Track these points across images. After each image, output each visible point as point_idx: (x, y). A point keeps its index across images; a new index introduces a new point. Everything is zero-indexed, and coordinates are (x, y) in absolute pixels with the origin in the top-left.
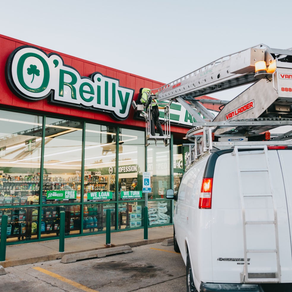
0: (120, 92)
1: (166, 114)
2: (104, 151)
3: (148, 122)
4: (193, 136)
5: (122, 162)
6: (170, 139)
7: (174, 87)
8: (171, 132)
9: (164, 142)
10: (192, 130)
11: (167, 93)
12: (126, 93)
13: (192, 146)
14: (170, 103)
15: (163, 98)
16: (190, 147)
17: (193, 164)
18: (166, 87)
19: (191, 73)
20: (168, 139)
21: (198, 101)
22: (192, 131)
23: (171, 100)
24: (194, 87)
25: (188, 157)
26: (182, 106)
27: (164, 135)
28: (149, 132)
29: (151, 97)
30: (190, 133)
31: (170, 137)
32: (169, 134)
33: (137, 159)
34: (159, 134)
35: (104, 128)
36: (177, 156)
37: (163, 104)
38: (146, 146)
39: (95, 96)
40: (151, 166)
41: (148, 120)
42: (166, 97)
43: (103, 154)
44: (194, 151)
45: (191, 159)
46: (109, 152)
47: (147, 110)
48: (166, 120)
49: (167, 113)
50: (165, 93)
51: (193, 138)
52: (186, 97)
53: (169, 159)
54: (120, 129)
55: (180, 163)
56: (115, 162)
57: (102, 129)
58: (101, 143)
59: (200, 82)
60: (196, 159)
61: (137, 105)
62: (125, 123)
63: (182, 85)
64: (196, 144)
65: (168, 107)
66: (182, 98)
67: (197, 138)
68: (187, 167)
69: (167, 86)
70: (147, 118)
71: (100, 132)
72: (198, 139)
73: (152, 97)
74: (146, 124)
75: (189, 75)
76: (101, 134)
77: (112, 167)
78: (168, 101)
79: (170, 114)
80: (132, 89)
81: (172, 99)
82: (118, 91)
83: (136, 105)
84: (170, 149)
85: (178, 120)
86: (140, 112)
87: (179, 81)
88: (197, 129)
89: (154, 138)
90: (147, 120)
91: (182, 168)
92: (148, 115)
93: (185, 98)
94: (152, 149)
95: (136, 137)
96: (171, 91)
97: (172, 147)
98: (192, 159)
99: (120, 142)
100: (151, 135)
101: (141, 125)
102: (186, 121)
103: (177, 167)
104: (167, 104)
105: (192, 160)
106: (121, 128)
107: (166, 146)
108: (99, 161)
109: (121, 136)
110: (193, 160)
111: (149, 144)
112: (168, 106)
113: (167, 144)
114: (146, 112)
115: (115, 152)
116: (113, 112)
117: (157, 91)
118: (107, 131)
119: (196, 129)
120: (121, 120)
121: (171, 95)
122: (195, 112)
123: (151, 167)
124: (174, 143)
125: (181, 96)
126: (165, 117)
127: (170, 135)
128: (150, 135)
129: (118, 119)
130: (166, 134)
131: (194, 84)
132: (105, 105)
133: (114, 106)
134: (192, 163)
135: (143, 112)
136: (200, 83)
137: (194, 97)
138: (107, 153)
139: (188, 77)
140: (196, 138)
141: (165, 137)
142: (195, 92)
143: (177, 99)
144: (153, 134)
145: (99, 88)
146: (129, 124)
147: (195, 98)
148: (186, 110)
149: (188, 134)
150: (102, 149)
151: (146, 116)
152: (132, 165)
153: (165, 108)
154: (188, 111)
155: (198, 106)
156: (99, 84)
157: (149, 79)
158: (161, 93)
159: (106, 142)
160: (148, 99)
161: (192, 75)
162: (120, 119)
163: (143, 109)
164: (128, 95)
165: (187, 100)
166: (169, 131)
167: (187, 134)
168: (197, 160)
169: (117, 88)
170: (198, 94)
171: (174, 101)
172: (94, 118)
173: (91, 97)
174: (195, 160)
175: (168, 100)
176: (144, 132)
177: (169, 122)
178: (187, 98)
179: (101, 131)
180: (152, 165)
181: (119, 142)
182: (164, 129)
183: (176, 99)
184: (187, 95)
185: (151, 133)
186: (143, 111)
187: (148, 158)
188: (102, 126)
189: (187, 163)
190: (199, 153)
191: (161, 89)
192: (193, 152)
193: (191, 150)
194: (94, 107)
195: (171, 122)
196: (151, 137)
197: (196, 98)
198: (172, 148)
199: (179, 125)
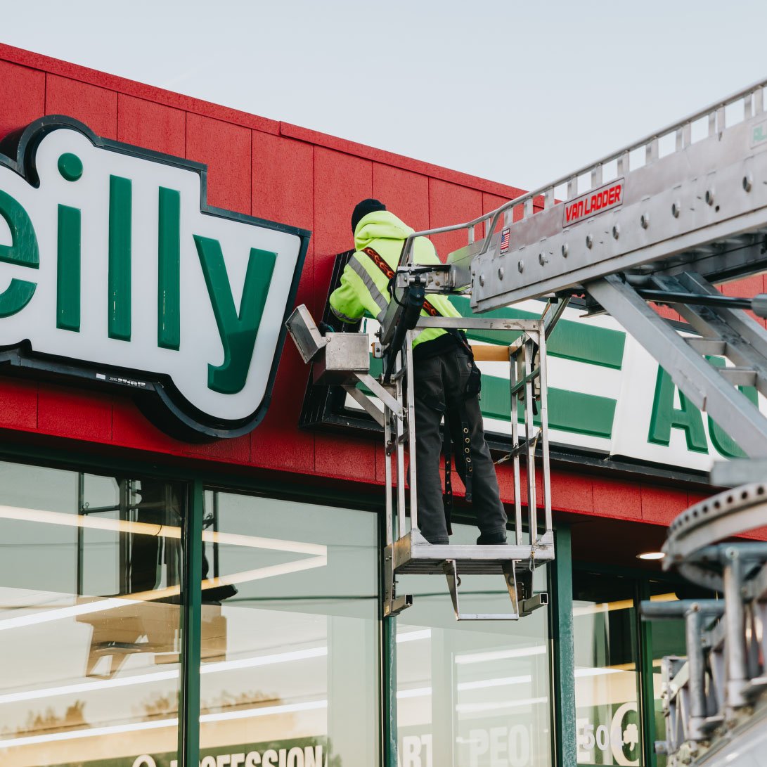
0: (209, 252)
1: (519, 392)
2: (99, 645)
3: (401, 449)
4: (712, 552)
5: (220, 723)
6: (552, 566)
7: (576, 212)
8: (554, 512)
9: (510, 584)
10: (705, 509)
11: (527, 255)
12: (254, 252)
13: (703, 615)
14: (548, 319)
15: (500, 287)
16: (691, 621)
17: (717, 740)
18: (518, 216)
19: (690, 120)
20: (539, 562)
21: (744, 304)
22: (702, 517)
23: (554, 300)
24: (712, 216)
25: (681, 695)
26: (628, 339)
27: (509, 535)
28: (408, 514)
29: (418, 280)
30: (689, 531)
31: (552, 549)
32: (542, 531)
33: (324, 704)
34: (475, 532)
35: (103, 489)
36: (596, 678)
37: (500, 325)
38: (387, 611)
39: (45, 278)
40: (418, 750)
41: (400, 432)
42: (521, 280)
43: (95, 671)
44: (720, 650)
45: (697, 710)
46: (134, 659)
47: (391, 368)
48: (520, 431)
49: (529, 387)
50: (513, 257)
51: (716, 566)
52: (657, 280)
53: (545, 700)
54: (208, 495)
55: (624, 727)
56: (175, 722)
57: (91, 501)
58: (79, 592)
59: (751, 180)
60: (737, 708)
61: (323, 334)
62: (243, 456)
63: (631, 201)
64: (731, 604)
65: (536, 348)
66: (633, 284)
67: (743, 560)
68: (671, 759)
69: (530, 204)
70: (392, 424)
71: (74, 520)
72: (749, 568)
73: (423, 279)
74: (388, 460)
75: (673, 135)
76: (80, 531)
77: (153, 756)
78: (537, 307)
79: (550, 390)
80: (291, 230)
81: (564, 295)
82: (199, 241)
83: (315, 334)
84: (555, 631)
85: (608, 436)
86: (347, 379)
87: (610, 174)
88: (738, 501)
89: (442, 561)
90: (393, 437)
91: (637, 763)
92: (400, 399)
93: (650, 284)
94: (425, 633)
95: (322, 550)
96: (556, 241)
97: (568, 616)
98: (709, 705)
99: (209, 583)
100: (424, 540)
101: (352, 468)
102: (657, 437)
103: (598, 754)
104: (529, 325)
105: (705, 715)
106: (216, 491)
107: (525, 612)
108: (61, 713)
109: (216, 546)
110: (715, 713)
111: (409, 599)
112: (534, 336)
113: (529, 596)
114: (387, 383)
115: (177, 652)
116: (165, 380)
117: (458, 240)
118: (124, 511)
119: (730, 500)
120: (216, 439)
121: (557, 264)
122: (722, 382)
123: (423, 755)
124: (581, 593)
125: (621, 274)
126: (514, 415)
127: (549, 537)
128: (417, 536)
129: (198, 427)
130: (526, 529)
131: (713, 192)
132: (112, 335)
133: (169, 339)
134: (709, 732)
135: (368, 381)
136: (754, 189)
137: (711, 278)
138: (118, 659)
139: (667, 145)
140: (736, 563)
141: (515, 548)
142: (720, 248)
143: (598, 294)
144: (433, 533)
145: (69, 220)
146: (267, 462)
147: (717, 286)
148: (660, 368)
149: (681, 537)
150: (87, 632)
151: (387, 408)
152: (288, 745)
153: (516, 355)
154: (676, 378)
155: (738, 340)
156: (70, 194)
157: (405, 159)
158: (490, 254)
159: (114, 585)
160: (400, 295)
161: (699, 130)
162: (212, 432)
163: (367, 365)
164: (261, 263)
165: (661, 299)
166: (541, 511)
167: (672, 537)
168: (744, 718)
169: (193, 222)
170: (739, 259)
171: (574, 305)
172: (32, 425)
173: (14, 282)
174: (730, 715)
175: (539, 297)
176: (370, 518)
177: (539, 447)
178: (666, 289)
179: (83, 512)
180: (428, 739)
181: (206, 585)
182: (508, 498)
183: (588, 296)
184: (663, 264)
185: (420, 525)
186: (365, 372)
187: (402, 695)
188: (88, 477)
189: (672, 736)
190: (754, 667)
191: (488, 225)
192: (713, 657)
193: (699, 642)
194: (36, 347)
195: (554, 448)
196: (421, 549)
197: (728, 289)
198: (568, 624)
199: (613, 467)
